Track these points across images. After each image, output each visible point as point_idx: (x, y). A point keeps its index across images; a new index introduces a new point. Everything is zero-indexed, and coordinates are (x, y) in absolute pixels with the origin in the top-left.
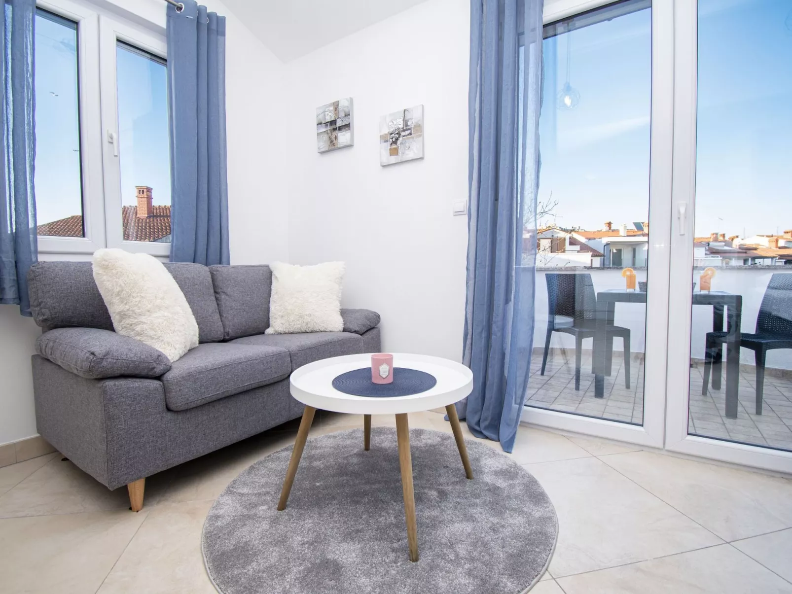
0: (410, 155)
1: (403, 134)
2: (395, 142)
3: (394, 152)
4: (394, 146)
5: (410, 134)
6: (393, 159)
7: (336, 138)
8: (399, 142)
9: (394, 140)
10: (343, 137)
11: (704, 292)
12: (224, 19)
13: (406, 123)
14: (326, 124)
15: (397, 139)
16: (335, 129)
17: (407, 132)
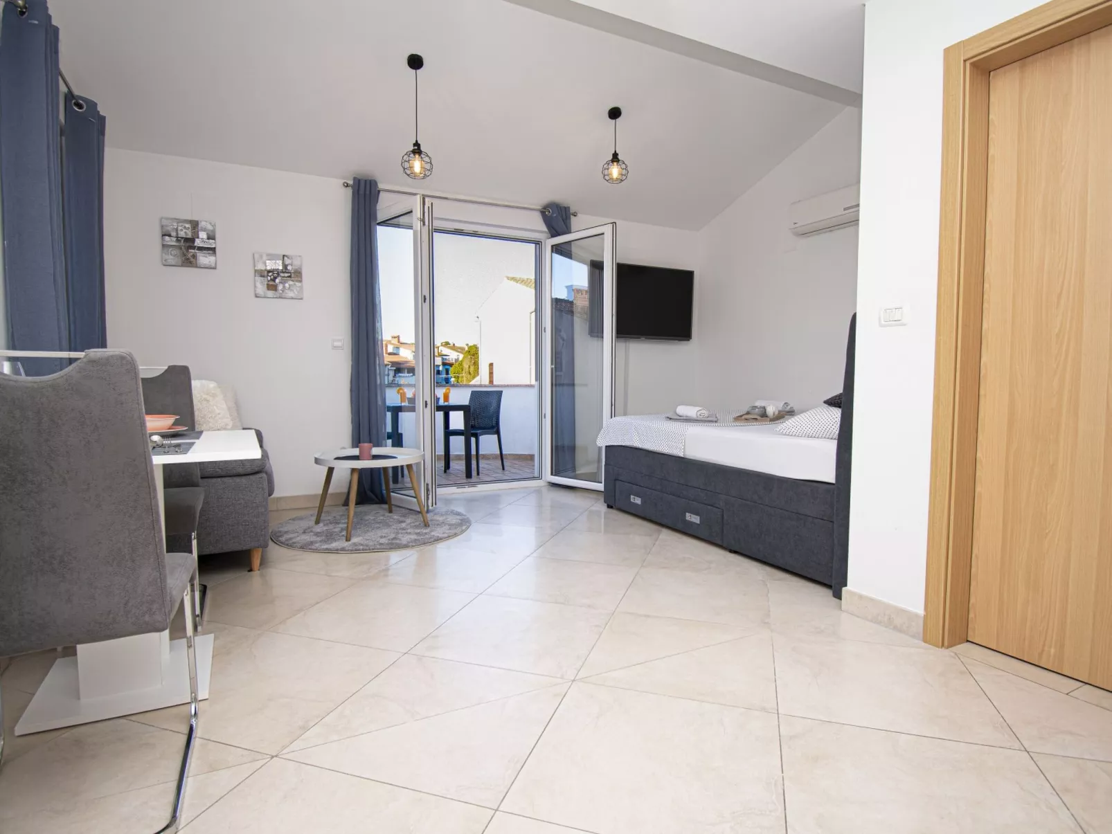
0: (291, 294)
1: (282, 275)
2: (274, 280)
3: (272, 287)
4: (271, 283)
5: (290, 277)
6: (270, 293)
7: (194, 256)
8: (277, 281)
9: (272, 277)
10: (204, 259)
11: (446, 404)
12: (105, 117)
13: (285, 266)
14: (178, 239)
15: (275, 278)
16: (194, 248)
17: (286, 275)
